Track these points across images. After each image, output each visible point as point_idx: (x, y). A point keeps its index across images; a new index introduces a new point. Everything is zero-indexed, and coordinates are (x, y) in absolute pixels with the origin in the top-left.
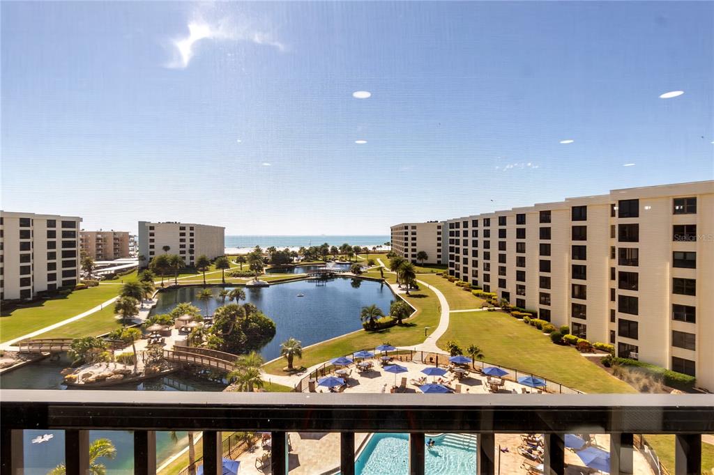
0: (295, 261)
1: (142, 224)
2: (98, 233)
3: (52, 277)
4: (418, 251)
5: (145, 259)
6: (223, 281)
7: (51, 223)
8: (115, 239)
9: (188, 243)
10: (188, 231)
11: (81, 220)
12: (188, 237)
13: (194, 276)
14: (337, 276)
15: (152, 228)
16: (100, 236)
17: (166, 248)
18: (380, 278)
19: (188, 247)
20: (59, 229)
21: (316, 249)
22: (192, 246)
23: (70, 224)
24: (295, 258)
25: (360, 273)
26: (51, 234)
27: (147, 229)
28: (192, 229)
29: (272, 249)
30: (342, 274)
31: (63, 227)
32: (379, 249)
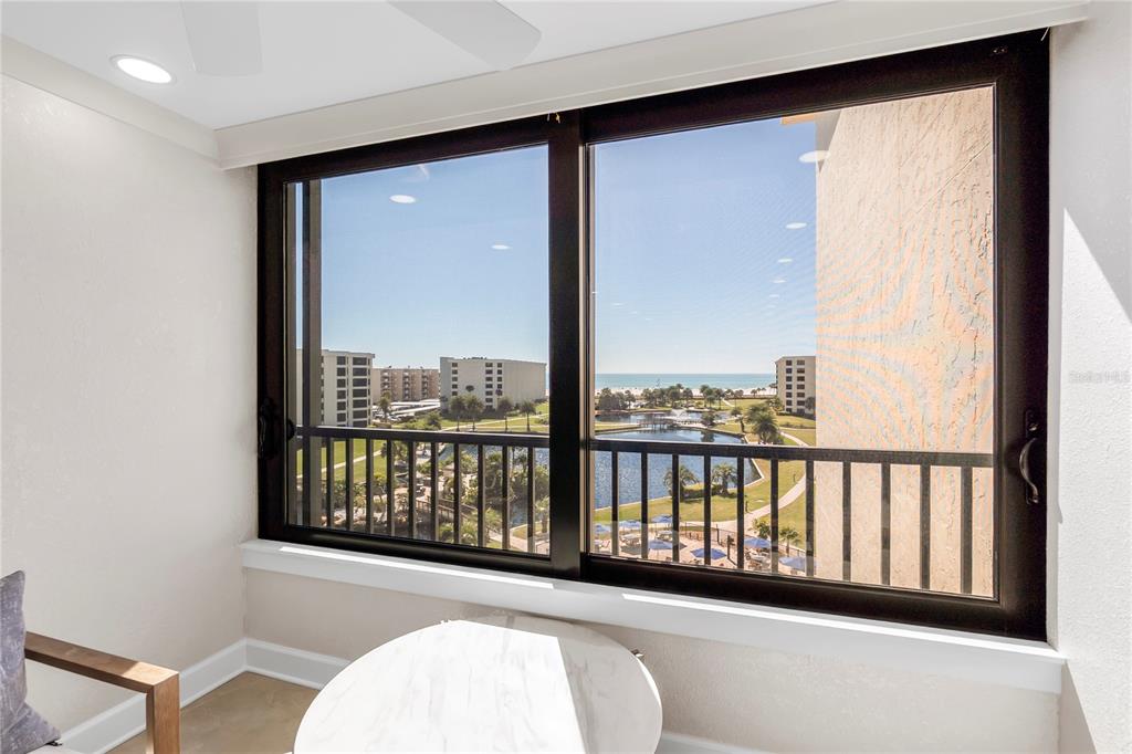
0: (632, 407)
1: (443, 360)
2: (406, 370)
3: (341, 418)
4: (807, 396)
5: (447, 400)
6: (528, 429)
7: (341, 360)
8: (423, 377)
9: (495, 383)
10: (495, 369)
11: (374, 356)
12: (495, 376)
13: (498, 421)
14: (680, 428)
15: (455, 365)
16: (407, 374)
17: (470, 388)
18: (739, 432)
19: (495, 388)
20: (350, 366)
21: (663, 392)
22: (500, 386)
23: (362, 361)
24: (633, 404)
25: (713, 425)
26: (341, 372)
27: (451, 366)
28: (500, 365)
29: (606, 390)
30: (687, 425)
31: (354, 364)
32: (761, 393)
